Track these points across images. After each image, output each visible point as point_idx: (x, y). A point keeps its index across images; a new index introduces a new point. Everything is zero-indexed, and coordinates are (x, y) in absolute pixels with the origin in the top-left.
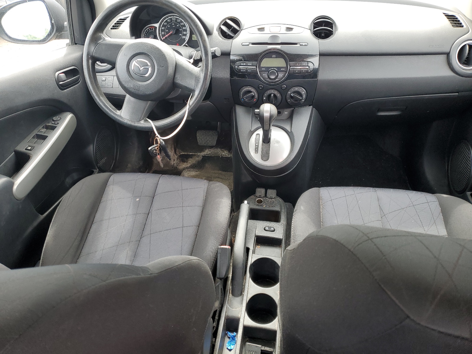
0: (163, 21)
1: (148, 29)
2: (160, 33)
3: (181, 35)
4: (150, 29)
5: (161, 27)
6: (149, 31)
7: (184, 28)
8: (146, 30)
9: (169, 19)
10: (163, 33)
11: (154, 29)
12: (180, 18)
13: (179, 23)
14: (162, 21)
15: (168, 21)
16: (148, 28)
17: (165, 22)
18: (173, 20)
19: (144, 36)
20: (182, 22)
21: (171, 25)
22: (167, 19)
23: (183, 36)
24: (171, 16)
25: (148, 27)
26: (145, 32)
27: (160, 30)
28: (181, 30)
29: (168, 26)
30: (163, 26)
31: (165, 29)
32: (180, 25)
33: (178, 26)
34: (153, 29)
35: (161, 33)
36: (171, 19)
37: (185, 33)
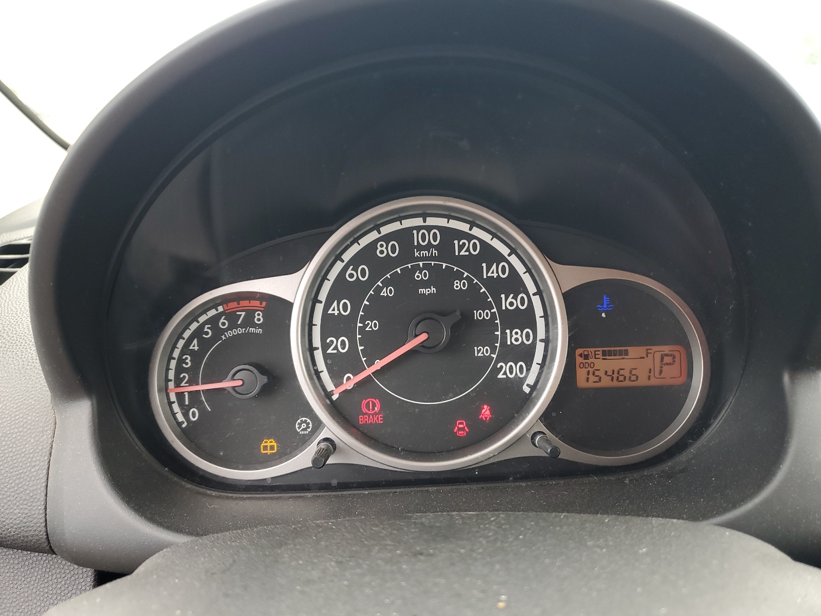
0: (339, 258)
1: (213, 321)
2: (317, 342)
3: (482, 351)
4: (232, 317)
5: (323, 296)
6: (218, 332)
7: (509, 302)
8: (194, 326)
9: (387, 238)
10: (340, 345)
11: (259, 318)
12: (476, 232)
13: (472, 264)
14: (336, 255)
15: (383, 251)
16: (212, 313)
17: (355, 262)
18: (420, 248)
19: (179, 370)
20: (490, 255)
21: (405, 283)
22: (374, 235)
23: (503, 358)
24: (399, 215)
25: (213, 304)
26: (181, 343)
27: (311, 325)
28: (481, 315)
29: (379, 289)
30: (341, 289)
31: (355, 311)
32: (480, 277)
33: (458, 285)
34: (250, 314)
35: (325, 347)
36: (404, 236)
37: (516, 337)
